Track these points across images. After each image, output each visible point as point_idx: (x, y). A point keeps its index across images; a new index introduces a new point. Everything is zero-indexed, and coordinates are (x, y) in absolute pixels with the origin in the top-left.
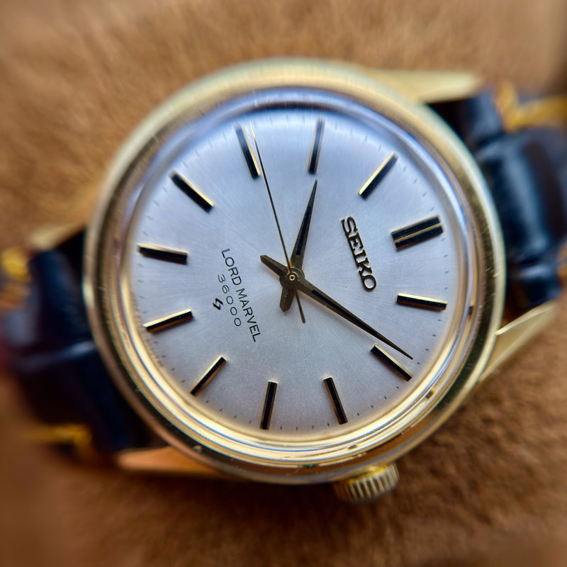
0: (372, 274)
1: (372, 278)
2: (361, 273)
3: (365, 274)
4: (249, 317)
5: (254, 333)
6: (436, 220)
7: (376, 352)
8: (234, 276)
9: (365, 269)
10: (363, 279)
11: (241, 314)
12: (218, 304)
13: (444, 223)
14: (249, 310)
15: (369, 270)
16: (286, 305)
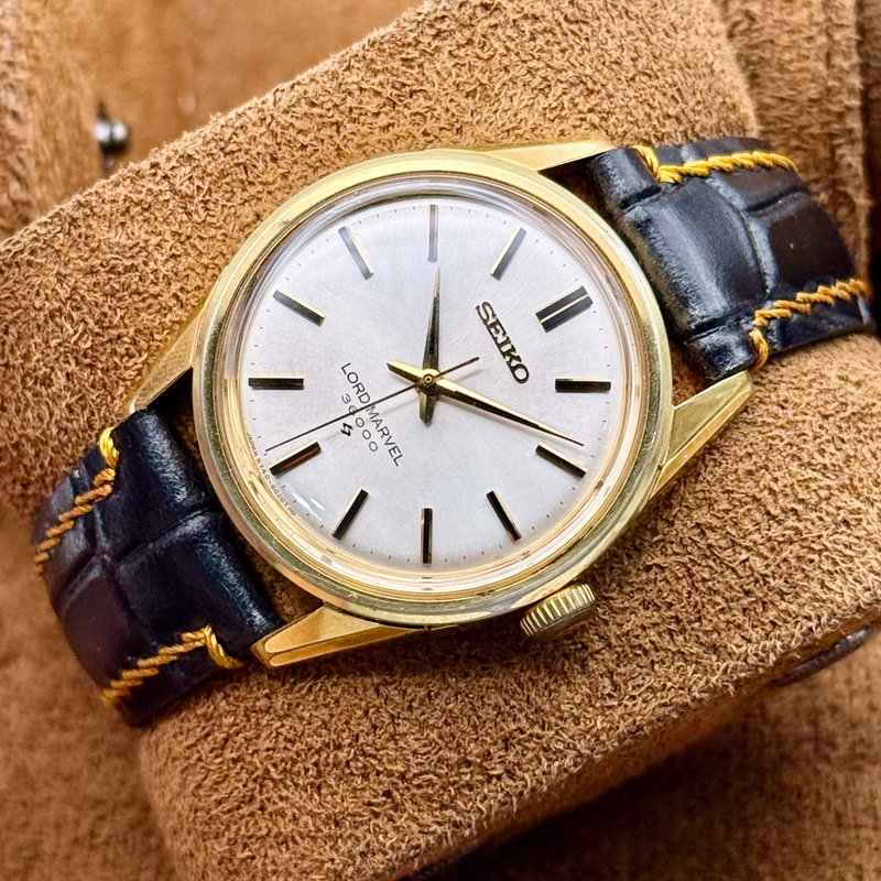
0: (522, 363)
1: (523, 367)
2: (509, 363)
3: (514, 363)
4: (386, 438)
5: (395, 456)
6: (582, 291)
7: (541, 451)
8: (360, 393)
9: (513, 358)
10: (513, 369)
11: (376, 436)
12: (347, 429)
13: (592, 293)
14: (385, 430)
15: (518, 358)
16: (427, 415)
